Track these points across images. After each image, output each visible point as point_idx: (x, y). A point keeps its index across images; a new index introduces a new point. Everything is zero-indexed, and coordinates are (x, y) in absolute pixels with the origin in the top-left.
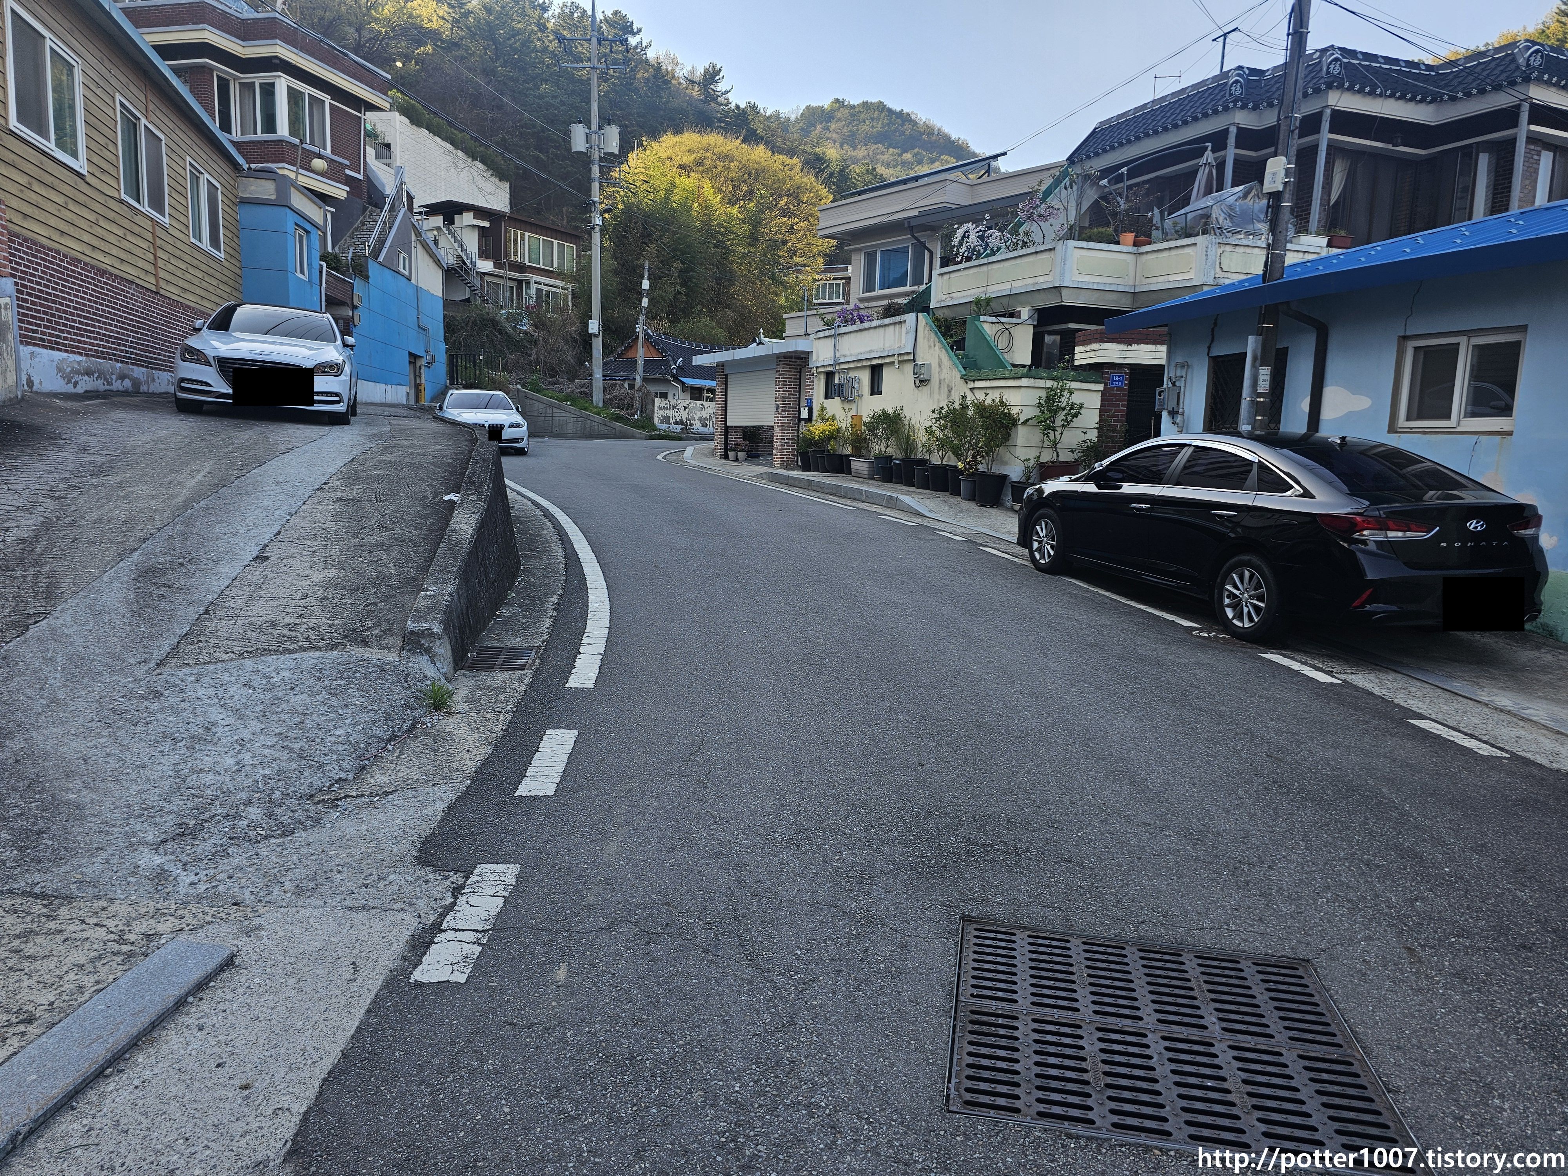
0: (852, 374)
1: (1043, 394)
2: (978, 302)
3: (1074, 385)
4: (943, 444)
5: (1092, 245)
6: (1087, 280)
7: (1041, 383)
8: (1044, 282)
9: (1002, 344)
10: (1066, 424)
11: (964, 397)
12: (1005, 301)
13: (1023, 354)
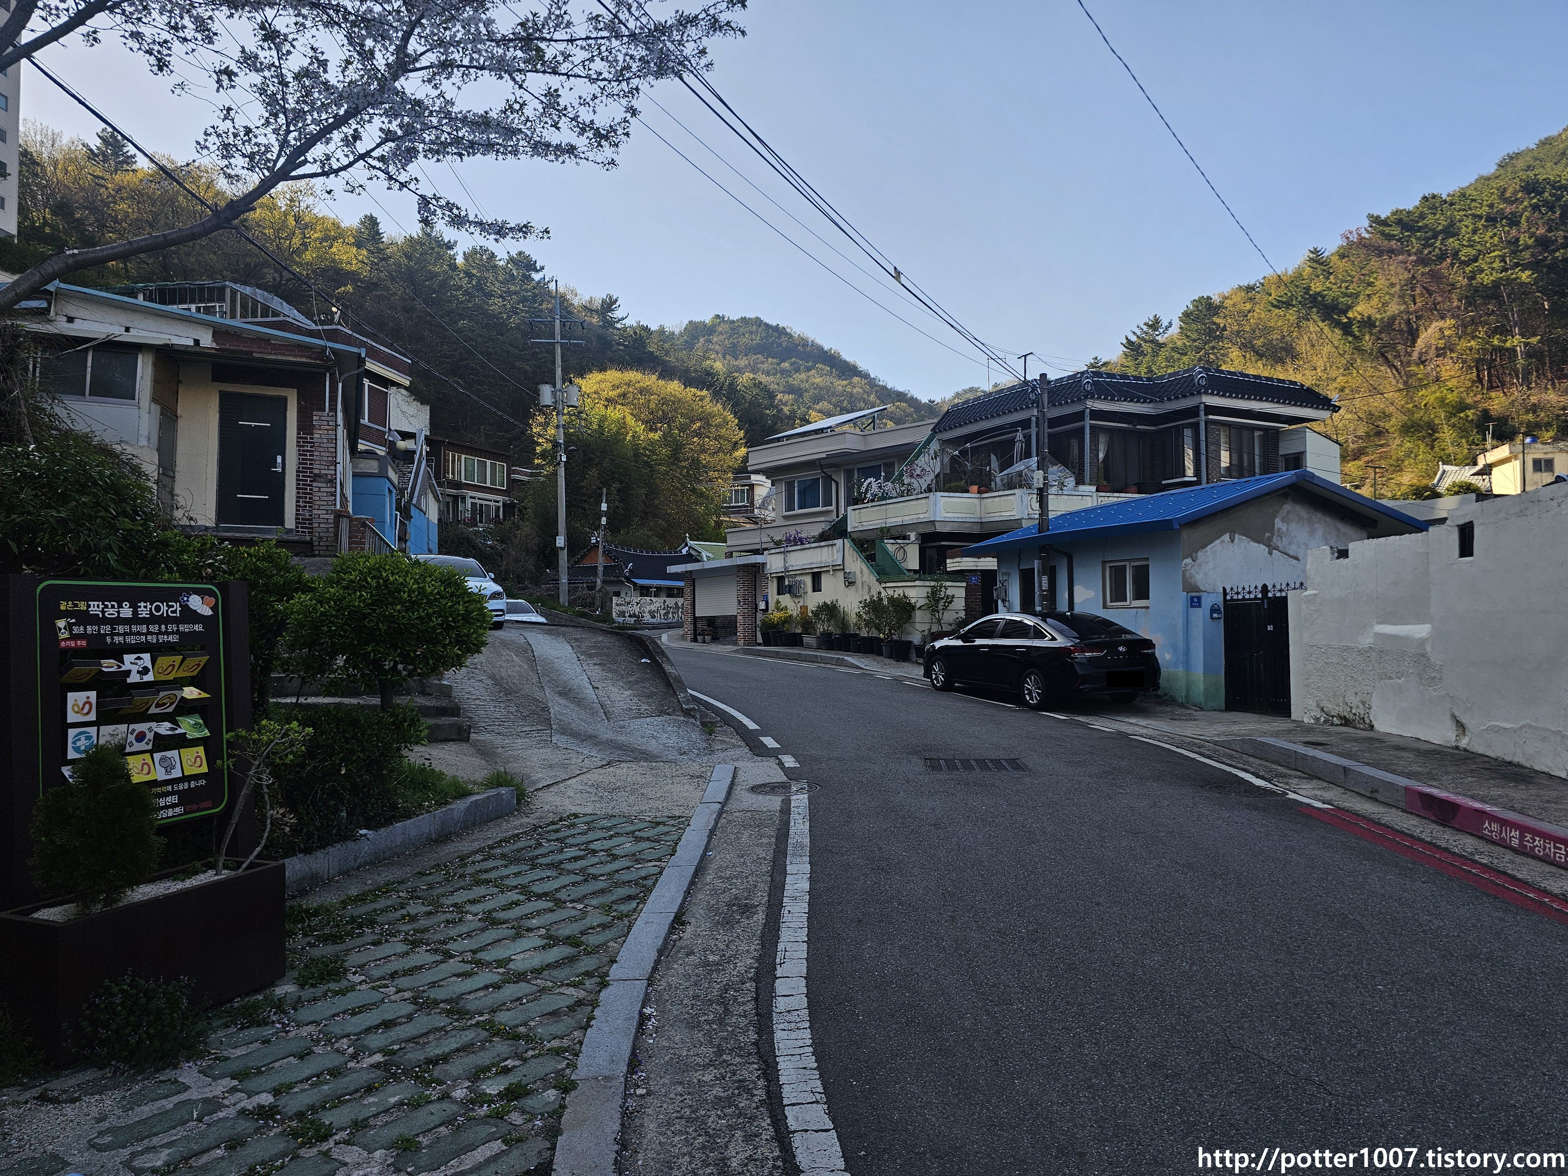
0: (798, 578)
1: (929, 590)
2: (882, 529)
3: (948, 584)
4: (868, 624)
5: (952, 494)
6: (950, 516)
7: (928, 583)
8: (924, 517)
9: (900, 556)
10: (945, 608)
11: (880, 593)
12: (899, 529)
13: (913, 562)
